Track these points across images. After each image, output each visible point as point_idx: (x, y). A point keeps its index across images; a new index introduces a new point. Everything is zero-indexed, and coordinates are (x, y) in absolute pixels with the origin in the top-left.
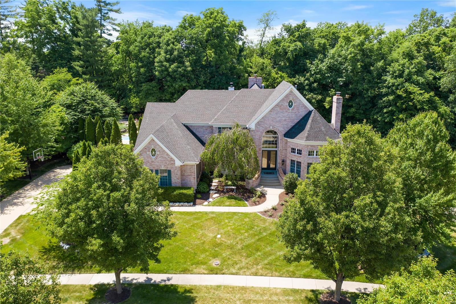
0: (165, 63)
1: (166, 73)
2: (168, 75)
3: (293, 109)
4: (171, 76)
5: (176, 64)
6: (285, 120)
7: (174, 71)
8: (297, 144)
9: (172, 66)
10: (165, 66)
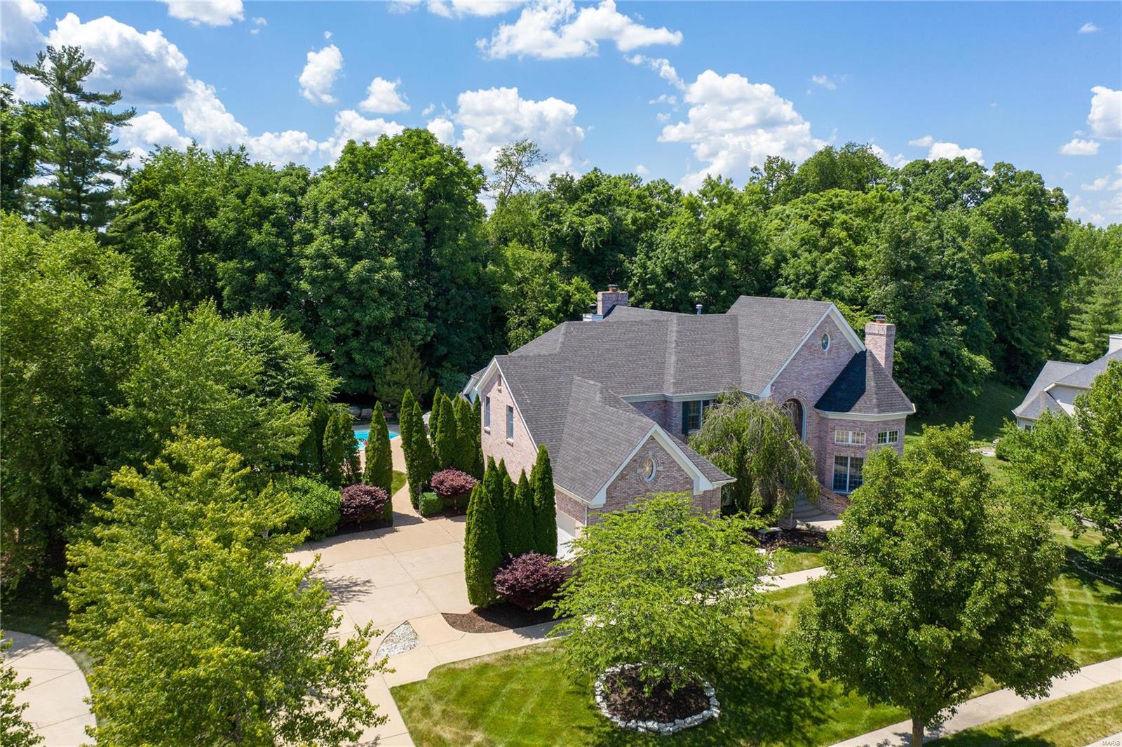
0: (336, 260)
1: (337, 285)
2: (344, 290)
3: (830, 350)
4: (349, 295)
5: (365, 263)
6: (817, 375)
7: (363, 280)
8: (854, 422)
9: (358, 267)
10: (336, 269)
